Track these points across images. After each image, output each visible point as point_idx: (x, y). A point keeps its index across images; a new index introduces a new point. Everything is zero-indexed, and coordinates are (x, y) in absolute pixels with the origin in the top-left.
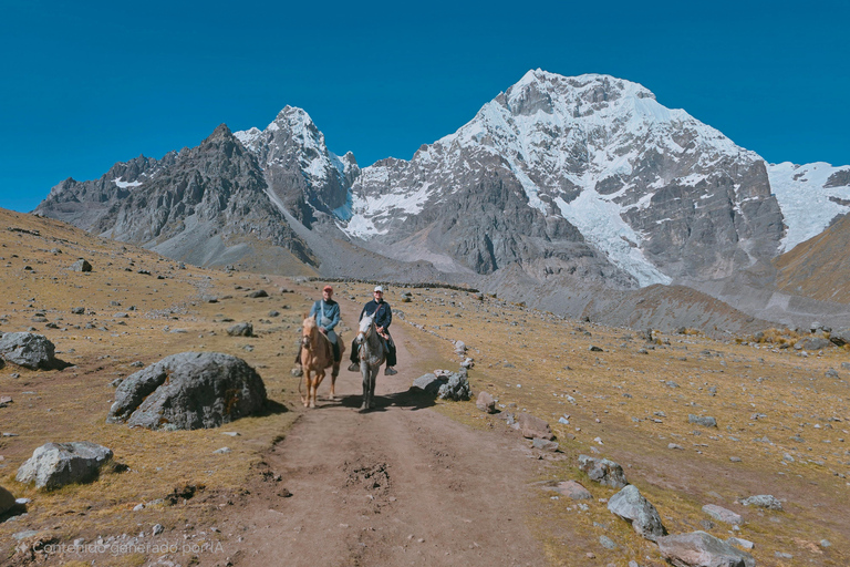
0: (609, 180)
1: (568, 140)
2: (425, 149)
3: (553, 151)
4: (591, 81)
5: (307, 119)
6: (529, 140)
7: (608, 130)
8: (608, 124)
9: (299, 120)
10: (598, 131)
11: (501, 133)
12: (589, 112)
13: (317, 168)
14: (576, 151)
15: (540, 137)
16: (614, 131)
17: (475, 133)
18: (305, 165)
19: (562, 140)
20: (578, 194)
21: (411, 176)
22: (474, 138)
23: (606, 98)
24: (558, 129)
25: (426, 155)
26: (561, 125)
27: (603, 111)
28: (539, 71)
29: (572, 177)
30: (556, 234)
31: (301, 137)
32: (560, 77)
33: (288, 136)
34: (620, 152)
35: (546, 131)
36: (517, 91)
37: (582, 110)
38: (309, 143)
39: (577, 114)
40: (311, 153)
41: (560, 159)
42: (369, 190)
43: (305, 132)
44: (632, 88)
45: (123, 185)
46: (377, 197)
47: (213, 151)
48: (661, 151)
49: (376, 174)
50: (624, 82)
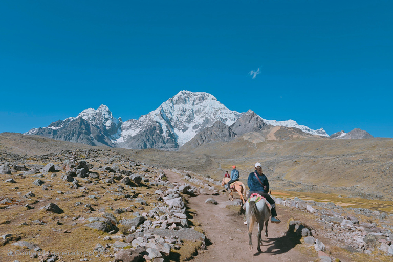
0: (196, 126)
1: (187, 113)
2: (142, 116)
3: (183, 117)
4: (199, 94)
5: (107, 109)
6: (176, 113)
7: (201, 110)
8: (202, 108)
9: (104, 109)
10: (198, 110)
11: (166, 111)
12: (197, 104)
13: (108, 124)
14: (189, 116)
15: (180, 112)
16: (203, 110)
17: (156, 113)
18: (105, 123)
19: (186, 113)
20: (187, 129)
21: (137, 125)
22: (155, 114)
23: (203, 100)
24: (186, 110)
25: (142, 119)
26: (187, 109)
27: (201, 104)
28: (184, 91)
29: (187, 125)
31: (105, 114)
32: (191, 92)
33: (101, 114)
34: (202, 117)
35: (181, 110)
36: (176, 97)
37: (195, 103)
38: (107, 116)
39: (193, 105)
40: (107, 119)
41: (184, 118)
42: (124, 128)
43: (106, 113)
44: (211, 96)
45: (54, 128)
46: (127, 130)
47: (77, 124)
48: (209, 118)
49: (126, 124)
50: (210, 94)
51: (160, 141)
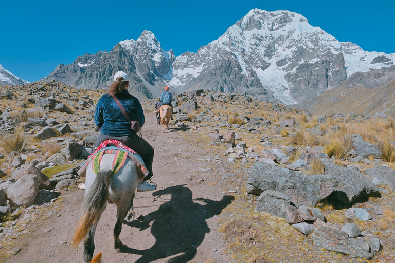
0: (282, 60)
1: (266, 42)
2: (203, 48)
3: (259, 47)
4: (279, 13)
5: (153, 36)
6: (249, 42)
7: (285, 37)
8: (285, 34)
9: (149, 37)
10: (280, 38)
11: (236, 40)
12: (277, 29)
13: (157, 58)
14: (269, 47)
15: (254, 41)
16: (288, 37)
17: (223, 41)
18: (152, 57)
19: (264, 42)
20: (268, 66)
21: (196, 60)
22: (223, 43)
23: (286, 22)
24: (262, 37)
25: (203, 51)
26: (264, 35)
27: (284, 28)
28: (256, 10)
29: (266, 59)
30: (252, 85)
31: (151, 44)
32: (266, 12)
33: (145, 44)
34: (289, 47)
35: (257, 38)
36: (245, 19)
37: (274, 28)
38: (154, 47)
39: (272, 30)
40: (155, 51)
41: (262, 50)
42: (179, 66)
43: (153, 42)
44: (298, 16)
45: (82, 66)
46: (182, 69)
47: (115, 55)
48: (304, 47)
49: (182, 59)
50: (295, 13)
51: (242, 84)
